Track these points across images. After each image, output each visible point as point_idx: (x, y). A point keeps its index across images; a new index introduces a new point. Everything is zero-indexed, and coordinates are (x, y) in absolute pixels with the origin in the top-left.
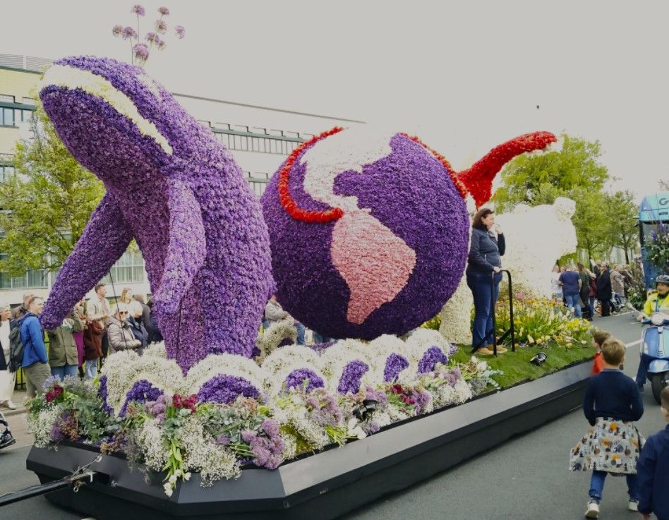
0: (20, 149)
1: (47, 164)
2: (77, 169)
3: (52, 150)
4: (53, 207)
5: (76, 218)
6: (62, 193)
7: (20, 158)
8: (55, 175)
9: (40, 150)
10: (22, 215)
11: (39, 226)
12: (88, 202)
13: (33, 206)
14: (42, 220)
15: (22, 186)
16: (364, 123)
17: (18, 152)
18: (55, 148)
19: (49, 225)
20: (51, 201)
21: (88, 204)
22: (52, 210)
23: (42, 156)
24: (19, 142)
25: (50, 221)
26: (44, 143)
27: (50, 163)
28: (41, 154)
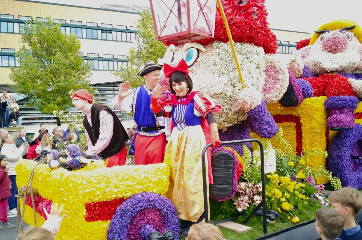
0: (131, 52)
1: (144, 59)
3: (146, 52)
7: (132, 56)
9: (141, 52)
13: (138, 80)
15: (133, 70)
16: (309, 33)
17: (130, 53)
18: (148, 52)
23: (142, 55)
24: (131, 49)
26: (143, 49)
27: (146, 58)
28: (141, 54)
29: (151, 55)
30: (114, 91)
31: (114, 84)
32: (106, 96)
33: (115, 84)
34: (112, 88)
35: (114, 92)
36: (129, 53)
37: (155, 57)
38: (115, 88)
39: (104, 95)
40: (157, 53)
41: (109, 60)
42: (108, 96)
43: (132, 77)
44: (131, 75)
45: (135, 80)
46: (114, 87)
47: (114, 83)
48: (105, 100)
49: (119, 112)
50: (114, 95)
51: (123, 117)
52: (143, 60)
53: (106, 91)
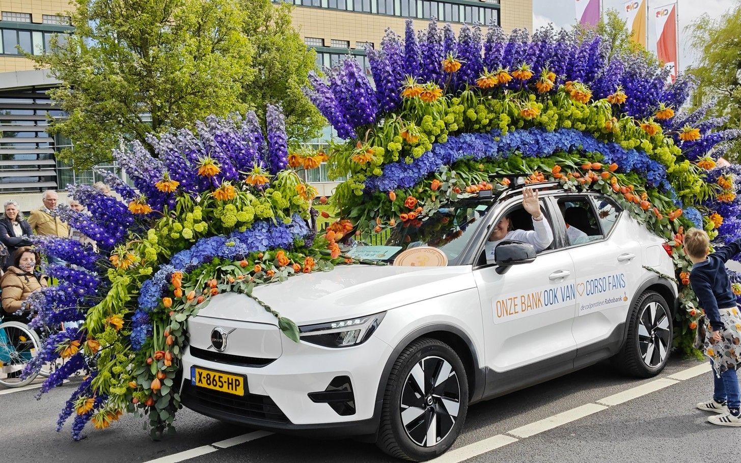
0: (80, 3)
1: (117, 22)
2: (155, 30)
4: (126, 79)
5: (157, 96)
6: (137, 62)
7: (82, 14)
8: (128, 37)
10: (87, 90)
11: (111, 104)
12: (172, 73)
13: (101, 77)
14: (113, 97)
15: (85, 51)
17: (79, 6)
19: (123, 104)
20: (123, 72)
21: (172, 76)
22: (125, 83)
23: (109, 12)
25: (124, 99)
27: (121, 20)
28: (108, 9)
29: (136, 10)
30: (35, 110)
31: (33, 92)
32: (13, 123)
33: (37, 92)
34: (30, 101)
35: (35, 113)
36: (75, 5)
37: (145, 15)
38: (39, 102)
39: (9, 121)
40: (152, 7)
41: (19, 29)
42: (18, 123)
43: (82, 68)
44: (82, 63)
45: (93, 76)
46: (34, 99)
47: (34, 89)
48: (11, 134)
49: (50, 166)
50: (36, 121)
51: (61, 180)
52: (113, 24)
53: (13, 112)
